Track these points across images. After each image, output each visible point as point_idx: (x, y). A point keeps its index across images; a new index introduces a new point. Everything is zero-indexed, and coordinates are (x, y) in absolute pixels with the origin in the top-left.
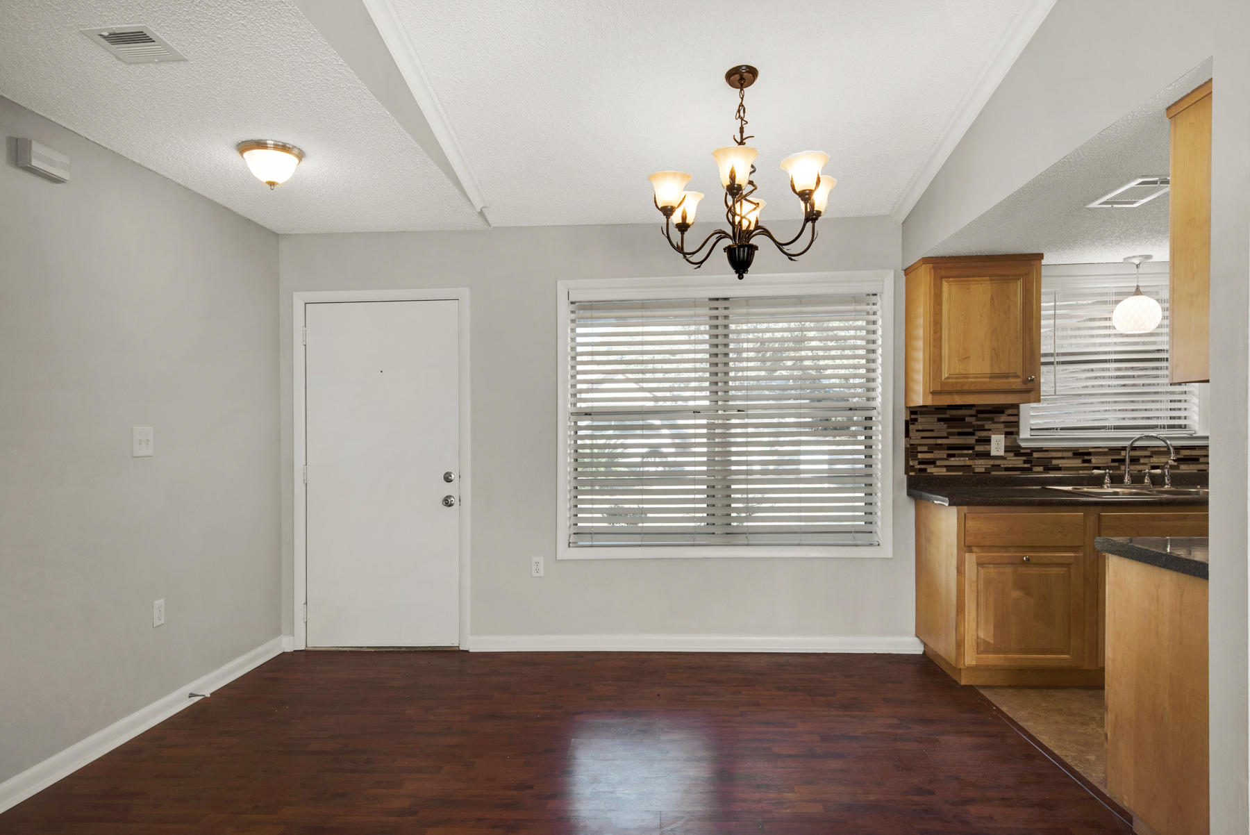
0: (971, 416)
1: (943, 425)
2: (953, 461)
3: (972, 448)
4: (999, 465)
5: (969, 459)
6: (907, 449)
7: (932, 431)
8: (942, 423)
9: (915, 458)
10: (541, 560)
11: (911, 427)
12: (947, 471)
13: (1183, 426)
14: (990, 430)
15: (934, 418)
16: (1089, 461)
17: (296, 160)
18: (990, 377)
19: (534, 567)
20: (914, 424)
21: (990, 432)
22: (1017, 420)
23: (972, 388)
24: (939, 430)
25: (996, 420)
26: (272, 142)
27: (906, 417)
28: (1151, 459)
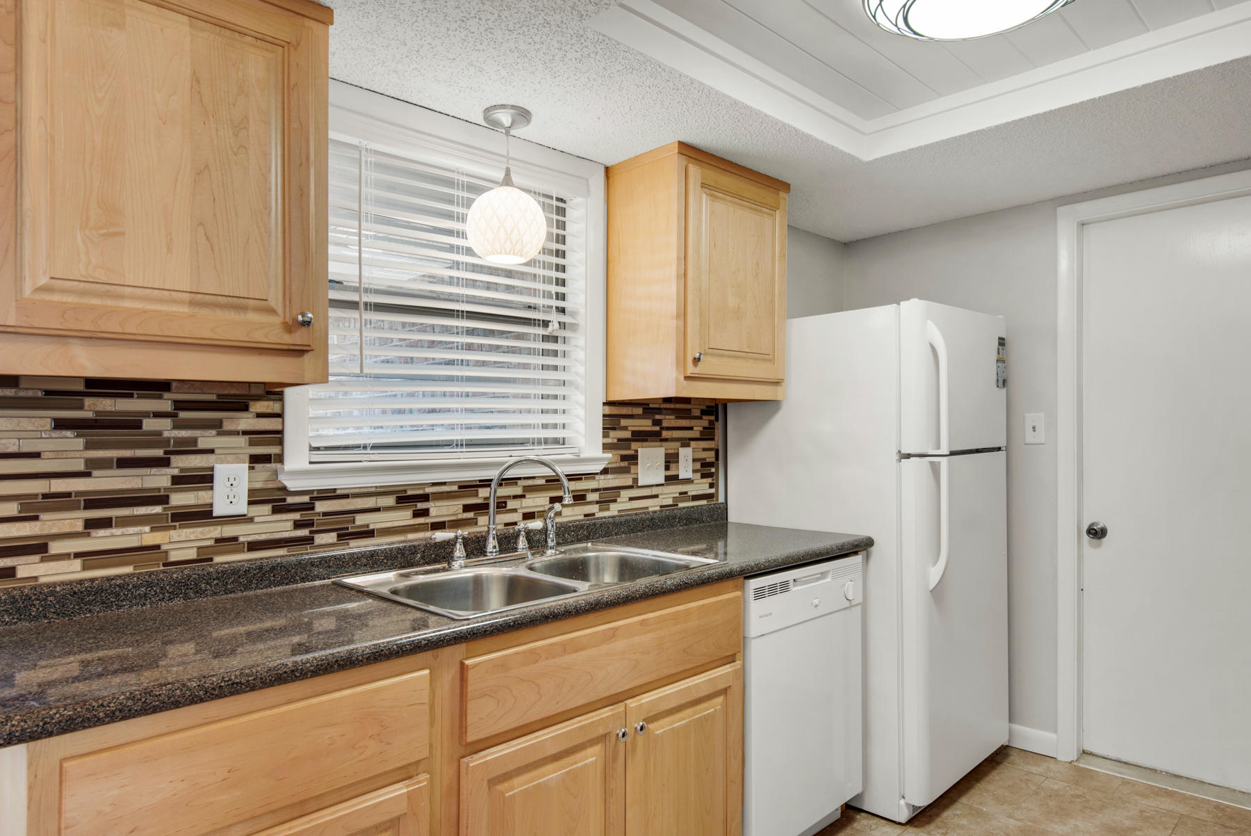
0: (158, 415)
1: (72, 442)
2: (102, 540)
3: (163, 500)
4: (235, 539)
5: (153, 530)
7: (36, 455)
8: (69, 433)
12: (85, 568)
13: (561, 441)
14: (212, 451)
15: (41, 420)
16: (425, 513)
18: (192, 303)
21: (211, 457)
22: (279, 428)
23: (132, 328)
24: (58, 454)
25: (227, 426)
28: (524, 500)
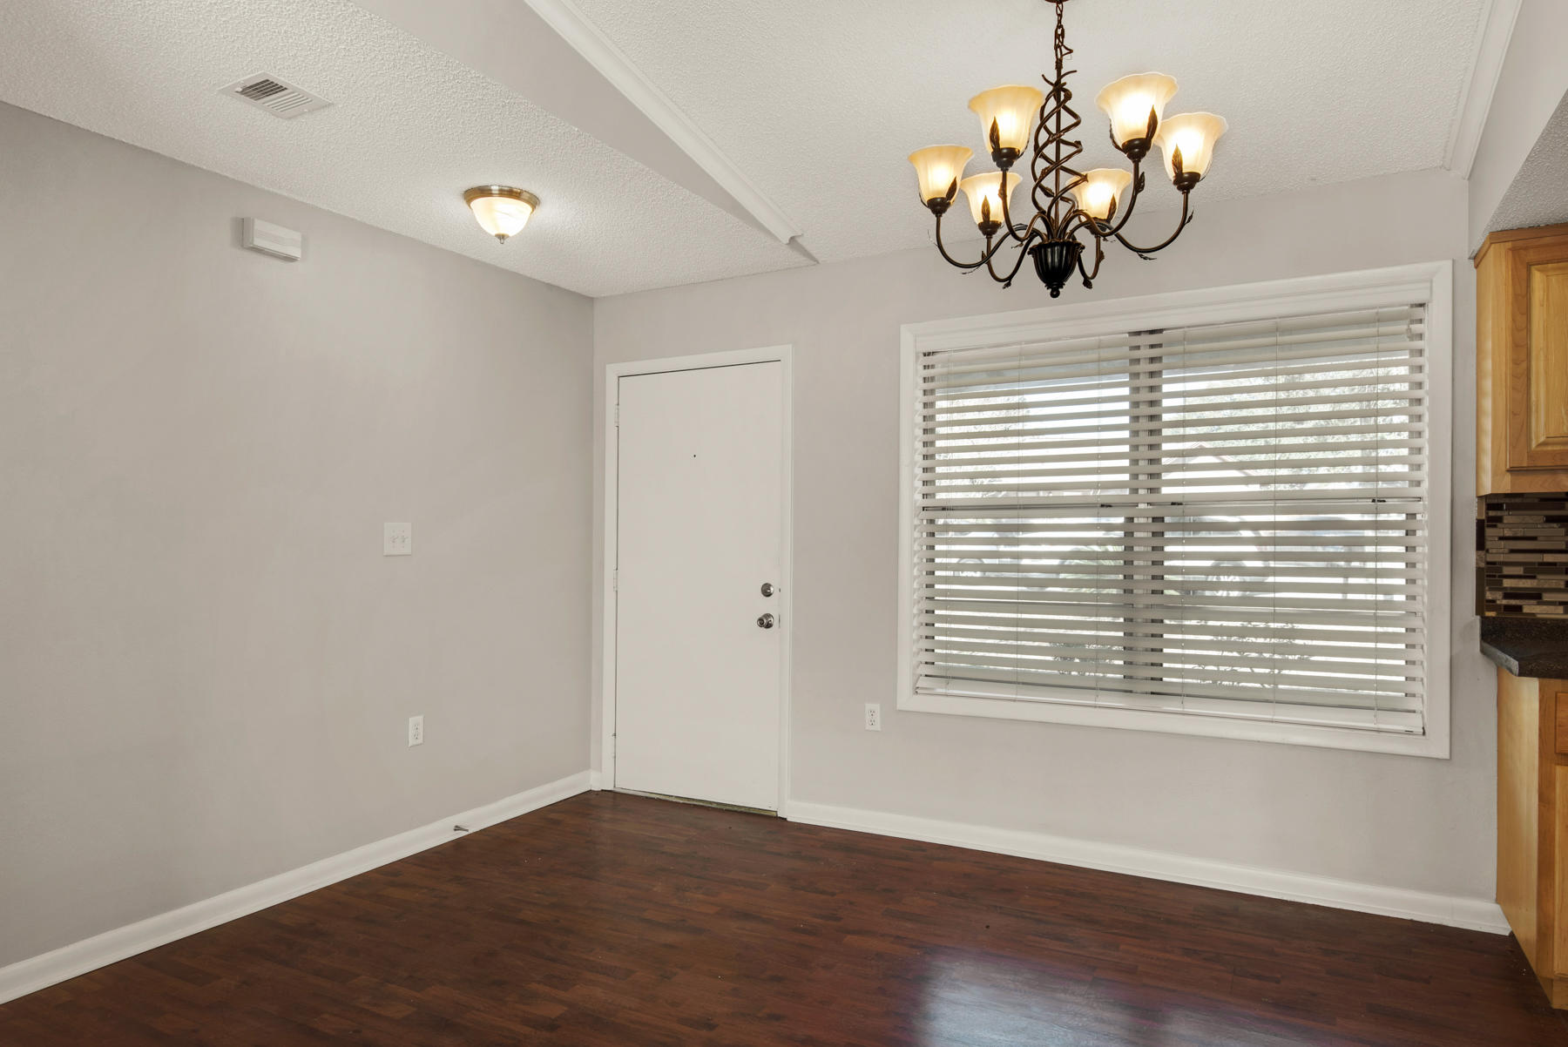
6: (1479, 570)
9: (1496, 586)
10: (876, 707)
11: (1489, 532)
17: (528, 208)
19: (868, 717)
20: (1495, 526)
26: (497, 188)
27: (1479, 512)
